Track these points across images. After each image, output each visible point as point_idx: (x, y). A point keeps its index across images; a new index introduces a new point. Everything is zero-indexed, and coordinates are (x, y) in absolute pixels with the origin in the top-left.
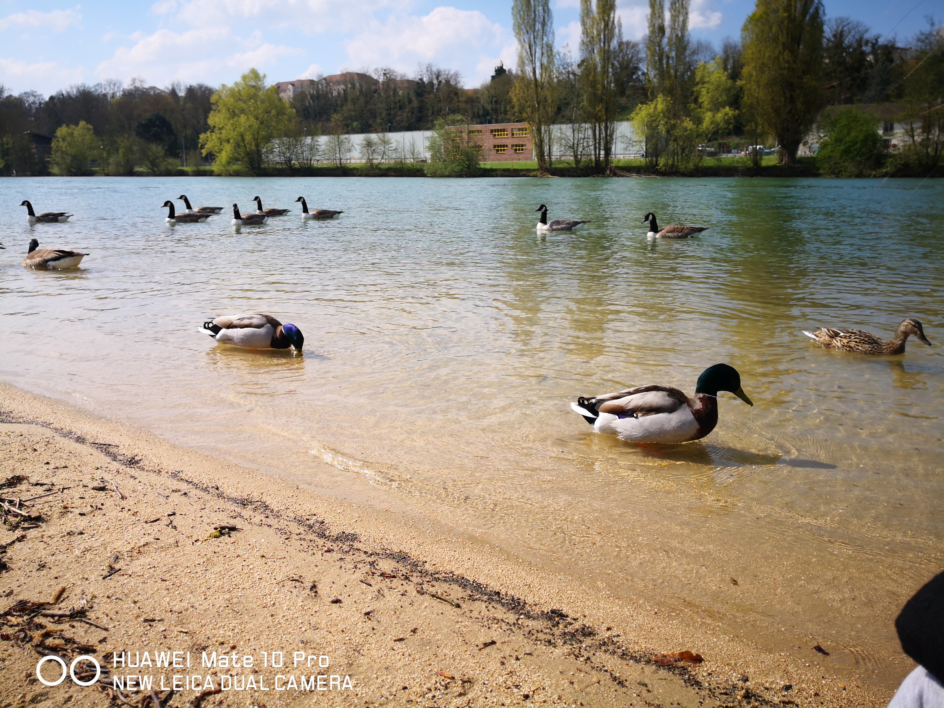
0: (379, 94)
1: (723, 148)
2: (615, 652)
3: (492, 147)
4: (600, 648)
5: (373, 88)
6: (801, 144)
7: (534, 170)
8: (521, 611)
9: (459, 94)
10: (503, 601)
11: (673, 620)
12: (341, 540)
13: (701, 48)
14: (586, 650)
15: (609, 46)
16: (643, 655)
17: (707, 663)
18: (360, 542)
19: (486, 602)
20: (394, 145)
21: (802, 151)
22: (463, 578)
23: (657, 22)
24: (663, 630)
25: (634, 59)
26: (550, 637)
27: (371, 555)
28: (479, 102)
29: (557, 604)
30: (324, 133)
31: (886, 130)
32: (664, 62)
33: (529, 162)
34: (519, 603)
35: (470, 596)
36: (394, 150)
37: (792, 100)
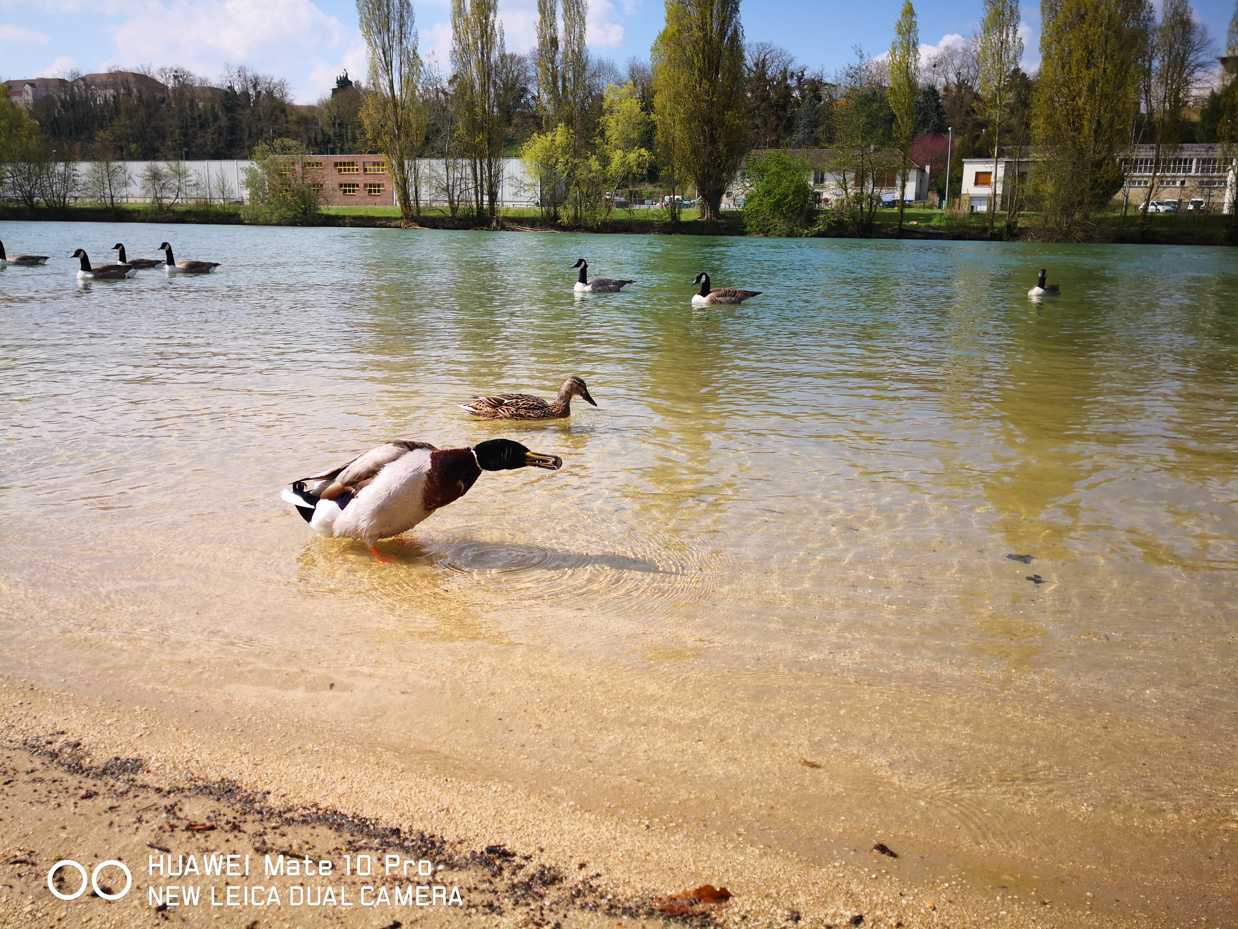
0: (169, 105)
1: (635, 197)
2: (598, 906)
3: (337, 187)
4: (573, 903)
5: (159, 95)
6: (725, 195)
7: (396, 219)
8: (438, 858)
9: (288, 112)
10: (406, 843)
11: (674, 834)
12: (113, 773)
13: (604, 69)
14: (551, 910)
15: (489, 58)
16: (640, 903)
17: (736, 899)
18: (148, 772)
19: (377, 849)
20: (194, 178)
21: (726, 204)
22: (335, 812)
23: (549, 32)
24: (664, 855)
25: (522, 77)
26: (490, 897)
27: (169, 792)
28: (317, 124)
29: (496, 836)
30: (84, 158)
31: (816, 181)
32: (560, 84)
33: (389, 208)
34: (433, 843)
35: (350, 843)
36: (194, 185)
37: (713, 140)
